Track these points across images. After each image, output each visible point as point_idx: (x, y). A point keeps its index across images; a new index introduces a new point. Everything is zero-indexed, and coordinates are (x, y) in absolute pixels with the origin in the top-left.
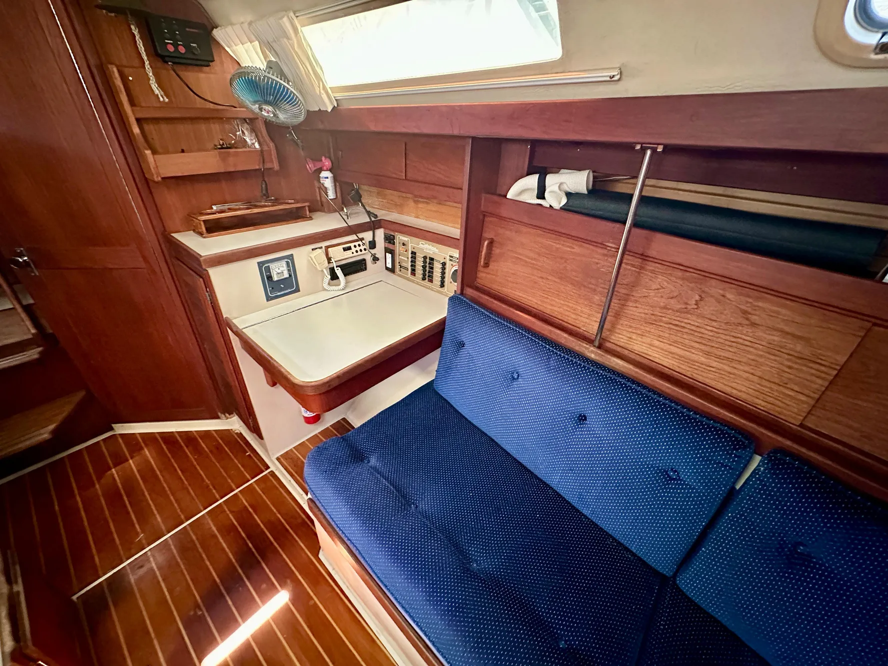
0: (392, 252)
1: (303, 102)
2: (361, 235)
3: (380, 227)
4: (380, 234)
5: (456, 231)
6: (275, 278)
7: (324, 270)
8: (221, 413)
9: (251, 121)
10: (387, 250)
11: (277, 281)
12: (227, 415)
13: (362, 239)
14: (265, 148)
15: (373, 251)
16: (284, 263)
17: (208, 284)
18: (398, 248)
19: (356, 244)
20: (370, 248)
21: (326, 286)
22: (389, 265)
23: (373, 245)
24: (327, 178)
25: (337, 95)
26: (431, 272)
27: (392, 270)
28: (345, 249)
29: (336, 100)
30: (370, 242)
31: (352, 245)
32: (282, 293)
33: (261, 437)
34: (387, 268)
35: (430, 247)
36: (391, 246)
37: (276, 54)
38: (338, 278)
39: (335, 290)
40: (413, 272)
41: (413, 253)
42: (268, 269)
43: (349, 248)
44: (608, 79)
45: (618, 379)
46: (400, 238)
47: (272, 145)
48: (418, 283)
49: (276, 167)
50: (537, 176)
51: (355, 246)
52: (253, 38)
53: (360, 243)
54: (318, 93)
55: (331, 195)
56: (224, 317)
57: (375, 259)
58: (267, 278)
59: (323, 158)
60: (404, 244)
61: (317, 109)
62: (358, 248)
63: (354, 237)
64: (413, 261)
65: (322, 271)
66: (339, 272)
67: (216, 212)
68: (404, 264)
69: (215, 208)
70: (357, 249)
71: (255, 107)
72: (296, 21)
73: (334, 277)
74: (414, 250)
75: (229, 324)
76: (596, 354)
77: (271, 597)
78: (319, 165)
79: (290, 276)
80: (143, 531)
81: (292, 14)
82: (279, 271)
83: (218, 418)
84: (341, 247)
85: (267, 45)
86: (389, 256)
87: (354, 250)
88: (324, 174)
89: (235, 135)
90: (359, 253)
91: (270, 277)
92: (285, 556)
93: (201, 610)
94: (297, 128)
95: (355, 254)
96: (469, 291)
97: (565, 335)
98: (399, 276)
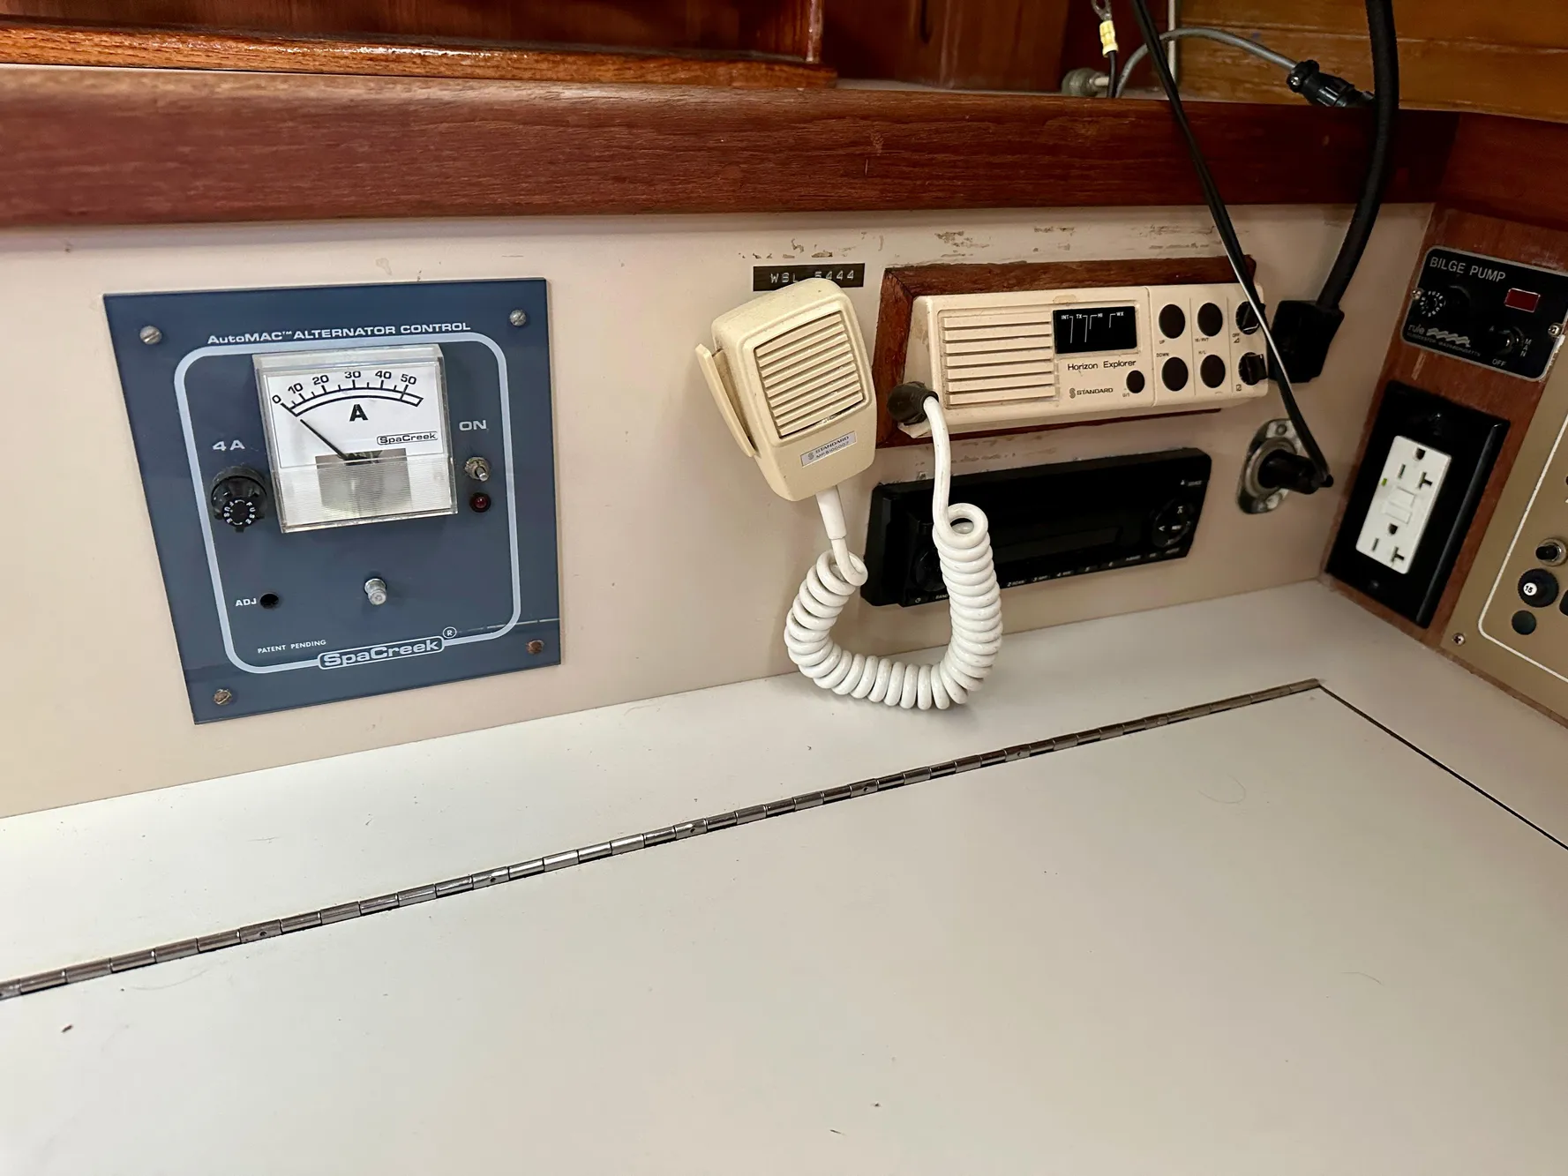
2: (1241, 231)
7: (827, 500)
13: (1241, 270)
19: (1190, 298)
21: (802, 644)
28: (1070, 334)
30: (1296, 309)
31: (1148, 301)
32: (376, 654)
43: (1118, 331)
51: (1172, 322)
53: (1224, 295)
58: (217, 487)
62: (1192, 347)
63: (1184, 233)
65: (808, 508)
70: (1179, 348)
84: (1040, 304)
87: (1152, 349)
90: (1195, 391)
95: (1157, 393)
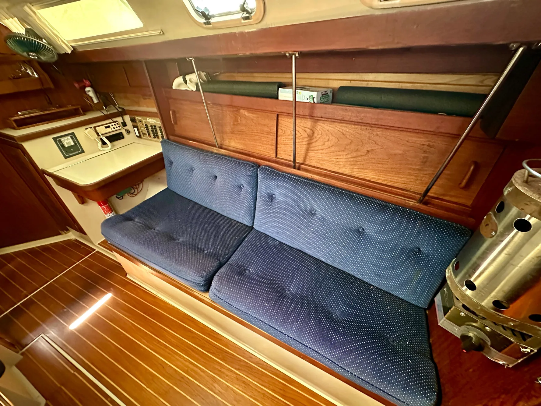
0: (137, 127)
1: (53, 50)
2: (115, 119)
3: (126, 114)
4: (127, 118)
5: (155, 110)
6: (66, 146)
7: (96, 139)
8: (61, 231)
9: (30, 63)
10: (134, 127)
11: (67, 147)
12: (65, 232)
13: (116, 122)
14: (41, 76)
15: (126, 128)
16: (69, 137)
17: (25, 152)
18: (139, 125)
20: (123, 126)
21: (100, 148)
22: (138, 134)
23: (124, 124)
24: (90, 91)
25: (71, 44)
26: (157, 133)
27: (140, 137)
28: (106, 127)
29: (72, 47)
30: (122, 123)
31: (110, 125)
32: (74, 154)
33: (85, 233)
34: (137, 136)
35: (152, 120)
36: (135, 124)
37: (29, 25)
38: (107, 144)
39: (106, 149)
40: (149, 134)
41: (146, 125)
42: (60, 141)
43: (109, 127)
44: (159, 34)
45: (225, 157)
46: (138, 118)
47: (46, 75)
48: (153, 141)
49: (52, 86)
50: (182, 77)
51: (112, 125)
52: (13, 16)
53: (115, 123)
54: (59, 44)
55: (96, 101)
56: (40, 169)
57: (128, 132)
58: (61, 147)
59: (84, 80)
60: (140, 122)
61: (64, 53)
63: (110, 121)
64: (148, 130)
66: (106, 140)
67: (21, 115)
68: (144, 132)
69: (20, 113)
70: (113, 127)
71: (25, 54)
72: (33, 8)
73: (104, 143)
74: (146, 124)
75: (44, 172)
76: (217, 150)
77: (103, 296)
78: (82, 84)
79: (75, 144)
80: (25, 290)
81: (29, 5)
82: (68, 142)
83: (60, 234)
85: (23, 20)
86: (136, 129)
88: (88, 89)
89: (21, 71)
90: (116, 129)
91: (63, 146)
92: (108, 281)
93: (65, 308)
94: (56, 63)
96: (171, 137)
97: (206, 146)
98: (144, 139)
